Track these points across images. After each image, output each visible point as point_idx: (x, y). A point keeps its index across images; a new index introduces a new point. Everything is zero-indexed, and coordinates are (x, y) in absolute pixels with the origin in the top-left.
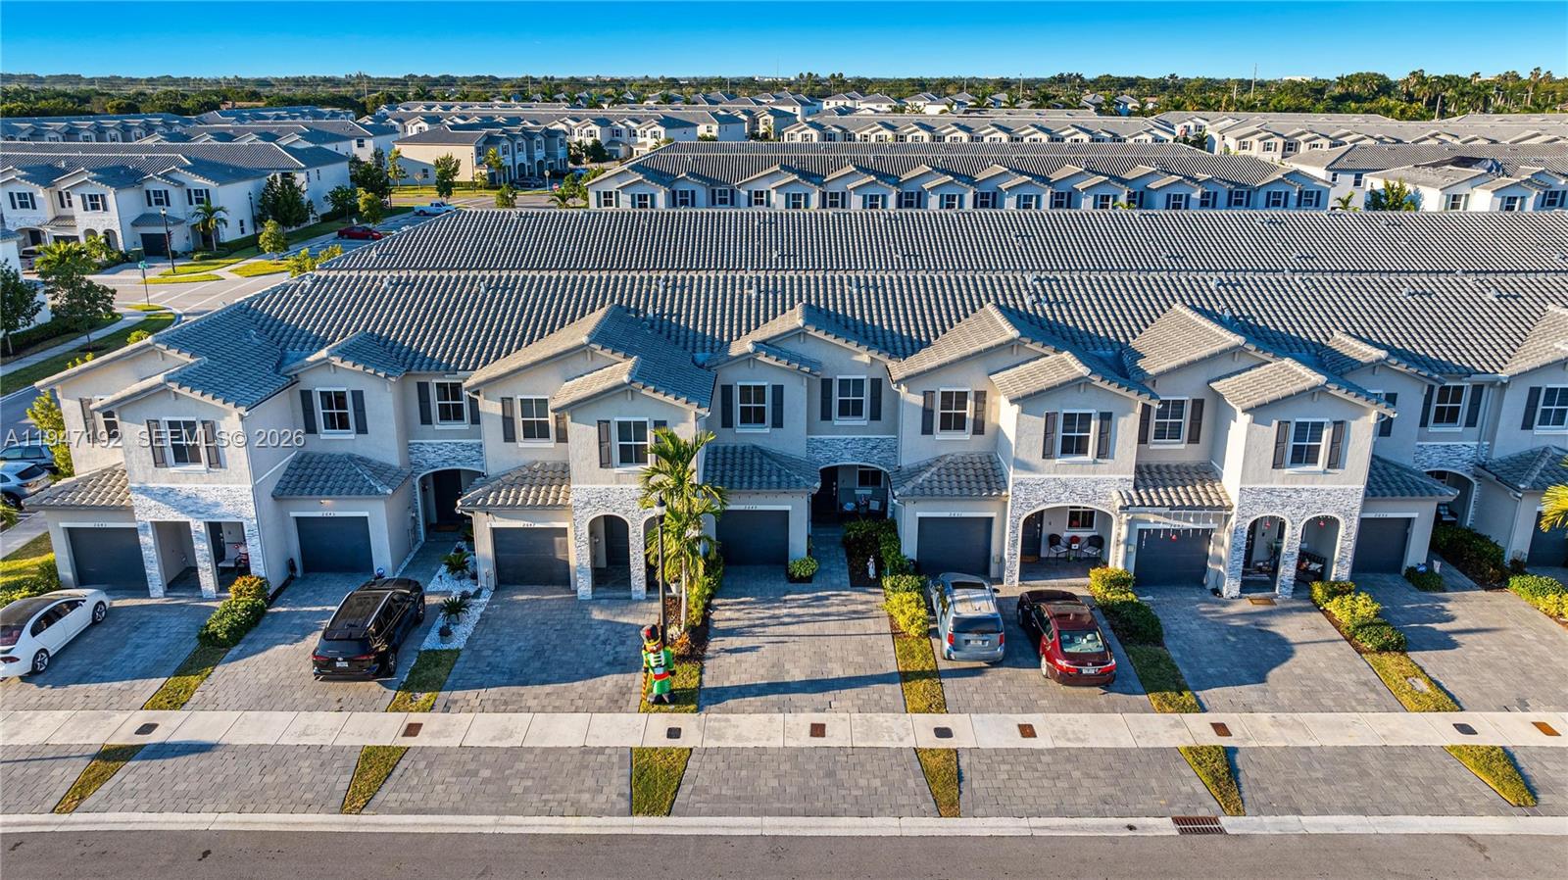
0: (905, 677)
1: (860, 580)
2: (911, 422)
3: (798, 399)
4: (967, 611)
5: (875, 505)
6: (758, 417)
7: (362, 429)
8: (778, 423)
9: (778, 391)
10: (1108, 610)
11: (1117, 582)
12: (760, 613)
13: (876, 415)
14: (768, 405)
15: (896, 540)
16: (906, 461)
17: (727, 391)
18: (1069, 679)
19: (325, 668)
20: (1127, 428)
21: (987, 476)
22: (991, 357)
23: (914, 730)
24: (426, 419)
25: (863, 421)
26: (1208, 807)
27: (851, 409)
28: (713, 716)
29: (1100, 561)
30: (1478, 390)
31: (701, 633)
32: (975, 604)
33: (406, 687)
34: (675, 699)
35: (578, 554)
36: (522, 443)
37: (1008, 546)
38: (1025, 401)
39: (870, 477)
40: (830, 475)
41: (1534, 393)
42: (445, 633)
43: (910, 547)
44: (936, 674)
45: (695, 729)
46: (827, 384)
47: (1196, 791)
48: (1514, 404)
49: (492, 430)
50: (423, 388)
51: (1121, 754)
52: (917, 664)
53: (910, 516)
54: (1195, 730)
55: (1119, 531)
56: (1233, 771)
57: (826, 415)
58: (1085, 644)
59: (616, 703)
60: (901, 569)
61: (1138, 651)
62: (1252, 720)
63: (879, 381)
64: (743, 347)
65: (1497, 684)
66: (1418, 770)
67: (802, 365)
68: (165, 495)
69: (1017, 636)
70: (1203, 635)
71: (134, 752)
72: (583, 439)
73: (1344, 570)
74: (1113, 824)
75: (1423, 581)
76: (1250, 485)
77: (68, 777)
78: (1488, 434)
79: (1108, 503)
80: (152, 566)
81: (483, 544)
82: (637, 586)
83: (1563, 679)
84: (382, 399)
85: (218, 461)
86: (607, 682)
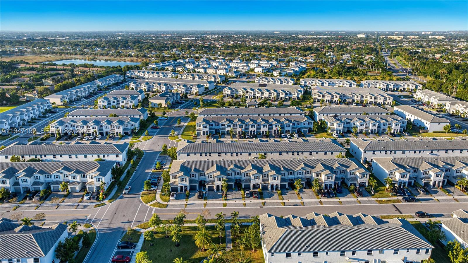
0: (242, 198)
1: (239, 190)
2: (243, 175)
3: (233, 174)
5: (240, 182)
6: (230, 175)
7: (195, 177)
8: (231, 176)
9: (232, 173)
10: (259, 192)
11: (260, 190)
12: (231, 193)
13: (240, 175)
15: (242, 186)
16: (243, 179)
17: (227, 173)
18: (254, 198)
19: (199, 198)
20: (261, 177)
21: (249, 181)
22: (250, 170)
23: (243, 202)
24: (200, 176)
27: (238, 174)
28: (228, 201)
29: (259, 188)
30: (293, 172)
31: (226, 195)
32: (248, 192)
33: (204, 199)
34: (225, 200)
35: (215, 188)
36: (210, 178)
37: (251, 187)
38: (252, 175)
39: (239, 180)
40: (236, 180)
41: (298, 172)
42: (206, 195)
43: (243, 187)
44: (245, 198)
45: (227, 202)
46: (236, 172)
47: (262, 205)
48: (296, 173)
49: (207, 178)
50: (200, 173)
51: (257, 203)
52: (243, 197)
53: (243, 184)
54: (263, 201)
55: (261, 185)
56: (265, 204)
57: (236, 175)
58: (256, 195)
59: (221, 200)
60: (243, 189)
61: (261, 196)
62: (268, 201)
63: (240, 172)
64: (228, 169)
65: (287, 198)
66: (277, 204)
67: (234, 171)
68: (181, 184)
69: (251, 195)
70: (266, 194)
71: (187, 204)
72: (216, 179)
73: (279, 189)
74: (256, 207)
75: (287, 189)
76: (271, 182)
77: (184, 206)
78: (295, 176)
79: (260, 183)
80: (179, 190)
81: (207, 188)
82: (220, 191)
83: (293, 197)
84: (197, 175)
85: (186, 181)
86: (220, 199)
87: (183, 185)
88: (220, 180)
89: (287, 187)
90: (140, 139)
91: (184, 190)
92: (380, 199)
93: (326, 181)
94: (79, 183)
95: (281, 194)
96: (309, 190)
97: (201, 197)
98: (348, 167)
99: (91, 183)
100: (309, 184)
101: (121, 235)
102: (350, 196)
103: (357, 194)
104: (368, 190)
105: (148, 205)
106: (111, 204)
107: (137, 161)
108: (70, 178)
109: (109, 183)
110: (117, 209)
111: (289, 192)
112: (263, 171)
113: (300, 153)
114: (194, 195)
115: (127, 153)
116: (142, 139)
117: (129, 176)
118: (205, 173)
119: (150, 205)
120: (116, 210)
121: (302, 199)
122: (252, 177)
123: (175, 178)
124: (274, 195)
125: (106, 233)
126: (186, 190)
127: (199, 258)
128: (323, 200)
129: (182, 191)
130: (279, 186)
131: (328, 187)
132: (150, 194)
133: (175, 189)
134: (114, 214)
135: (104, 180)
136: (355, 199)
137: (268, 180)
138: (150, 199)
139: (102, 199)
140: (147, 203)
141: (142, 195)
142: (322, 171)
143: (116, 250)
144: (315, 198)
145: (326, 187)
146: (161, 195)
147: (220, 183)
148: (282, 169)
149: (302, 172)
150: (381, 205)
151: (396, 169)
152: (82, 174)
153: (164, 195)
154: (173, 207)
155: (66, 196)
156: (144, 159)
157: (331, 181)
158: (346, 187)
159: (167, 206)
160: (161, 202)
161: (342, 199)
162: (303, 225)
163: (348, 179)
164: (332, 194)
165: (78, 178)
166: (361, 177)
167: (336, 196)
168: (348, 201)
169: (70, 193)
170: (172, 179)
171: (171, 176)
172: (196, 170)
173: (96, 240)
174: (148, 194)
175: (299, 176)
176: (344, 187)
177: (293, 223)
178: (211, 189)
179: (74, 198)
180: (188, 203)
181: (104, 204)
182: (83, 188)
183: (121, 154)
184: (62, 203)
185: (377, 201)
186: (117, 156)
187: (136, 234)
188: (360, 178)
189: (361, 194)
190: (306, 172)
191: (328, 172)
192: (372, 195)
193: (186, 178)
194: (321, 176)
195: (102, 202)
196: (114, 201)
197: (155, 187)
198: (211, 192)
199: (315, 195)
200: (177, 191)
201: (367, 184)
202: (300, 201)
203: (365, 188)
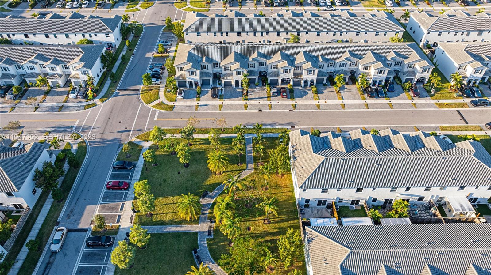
0: (268, 97)
1: (263, 85)
2: (269, 67)
3: (257, 64)
4: (274, 91)
5: (265, 75)
6: (252, 67)
7: (208, 69)
8: (254, 67)
9: (254, 64)
10: (289, 89)
11: (291, 86)
12: (253, 90)
13: (265, 66)
14: (253, 66)
15: (267, 80)
16: (269, 72)
17: (249, 64)
18: (283, 97)
19: (213, 97)
20: (292, 70)
21: (277, 74)
22: (279, 62)
23: (268, 102)
24: (214, 67)
25: (264, 66)
26: (292, 109)
27: (262, 65)
28: (249, 101)
29: (289, 83)
30: (334, 63)
31: (247, 92)
32: (275, 90)
33: (220, 99)
34: (246, 100)
35: (233, 83)
36: (226, 71)
37: (280, 82)
38: (281, 67)
39: (265, 72)
40: (260, 72)
41: (341, 64)
42: (222, 93)
43: (269, 82)
44: (270, 97)
46: (260, 63)
47: (292, 107)
48: (338, 65)
49: (223, 70)
50: (214, 64)
51: (286, 105)
52: (269, 96)
53: (269, 79)
54: (294, 102)
55: (291, 80)
56: (295, 106)
57: (260, 66)
58: (285, 94)
59: (240, 100)
60: (268, 84)
61: (291, 94)
62: (299, 101)
63: (266, 63)
64: (251, 59)
65: (324, 97)
66: (312, 106)
67: (257, 61)
68: (190, 78)
69: (280, 92)
70: (298, 92)
71: (198, 106)
72: (235, 73)
73: (315, 85)
74: (284, 111)
75: (325, 85)
76: (305, 76)
77: (194, 108)
78: (336, 68)
79: (290, 78)
80: (188, 85)
81: (223, 83)
82: (240, 87)
83: (331, 97)
84: (210, 66)
85: (196, 75)
86: (239, 98)
87: (193, 79)
88: (240, 74)
89: (325, 82)
90: (138, 7)
91: (194, 86)
92: (441, 101)
93: (376, 77)
94: (60, 76)
95: (317, 92)
96: (351, 86)
97: (215, 95)
98: (406, 58)
99: (75, 76)
100: (353, 79)
101: (117, 149)
102: (403, 97)
103: (413, 94)
104: (428, 88)
105: (150, 106)
106: (103, 104)
107: (135, 40)
108: (48, 70)
109: (99, 74)
110: (111, 111)
111: (328, 90)
112: (296, 62)
113: (344, 33)
114: (207, 92)
115: (120, 30)
116: (140, 7)
117: (125, 63)
118: (220, 64)
119: (152, 107)
120: (111, 114)
121: (343, 99)
122: (281, 71)
123: (181, 70)
124: (308, 93)
125: (99, 146)
126: (196, 85)
127: (213, 184)
128: (370, 101)
129: (192, 87)
130: (315, 82)
131: (377, 83)
132: (152, 90)
133: (182, 84)
134: (107, 119)
135: (91, 73)
136: (409, 101)
137: (301, 74)
138: (153, 98)
139: (93, 97)
140: (148, 103)
141: (142, 91)
142: (372, 63)
143: (111, 171)
144: (359, 99)
145: (374, 84)
146: (165, 92)
147: (240, 78)
148: (321, 60)
149: (346, 64)
150: (442, 111)
151: (469, 63)
152: (63, 65)
153: (170, 92)
154: (181, 110)
155: (47, 93)
156: (143, 37)
157: (383, 76)
158: (399, 83)
159: (172, 108)
160: (166, 102)
161: (393, 101)
162: (346, 150)
163: (404, 74)
164: (381, 93)
165: (59, 70)
166: (421, 72)
167: (386, 96)
168: (400, 104)
169: (51, 88)
170: (178, 71)
171: (176, 68)
172: (208, 60)
173: (87, 157)
174: (149, 90)
175: (342, 68)
176: (397, 83)
177: (332, 146)
178: (228, 84)
179: (57, 95)
180: (199, 104)
181: (95, 105)
182: (68, 83)
183: (111, 33)
184: (42, 102)
185: (437, 104)
186: (107, 35)
187: (135, 148)
188: (419, 73)
189: (417, 95)
190: (351, 63)
191: (380, 65)
192: (432, 96)
193: (195, 72)
194: (369, 70)
195: (92, 102)
196: (107, 99)
197: (157, 81)
198: (229, 89)
199: (359, 94)
200: (185, 86)
201: (427, 80)
202: (341, 102)
203: (423, 85)
